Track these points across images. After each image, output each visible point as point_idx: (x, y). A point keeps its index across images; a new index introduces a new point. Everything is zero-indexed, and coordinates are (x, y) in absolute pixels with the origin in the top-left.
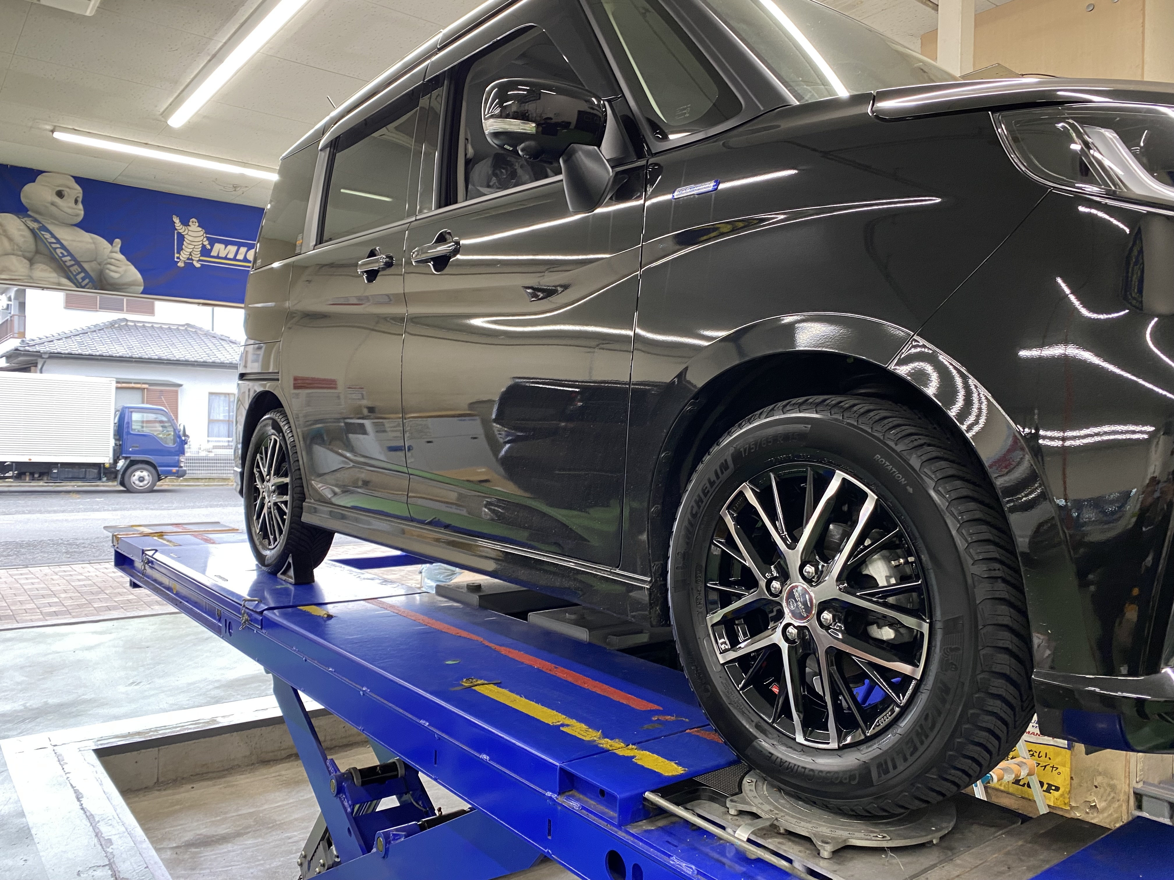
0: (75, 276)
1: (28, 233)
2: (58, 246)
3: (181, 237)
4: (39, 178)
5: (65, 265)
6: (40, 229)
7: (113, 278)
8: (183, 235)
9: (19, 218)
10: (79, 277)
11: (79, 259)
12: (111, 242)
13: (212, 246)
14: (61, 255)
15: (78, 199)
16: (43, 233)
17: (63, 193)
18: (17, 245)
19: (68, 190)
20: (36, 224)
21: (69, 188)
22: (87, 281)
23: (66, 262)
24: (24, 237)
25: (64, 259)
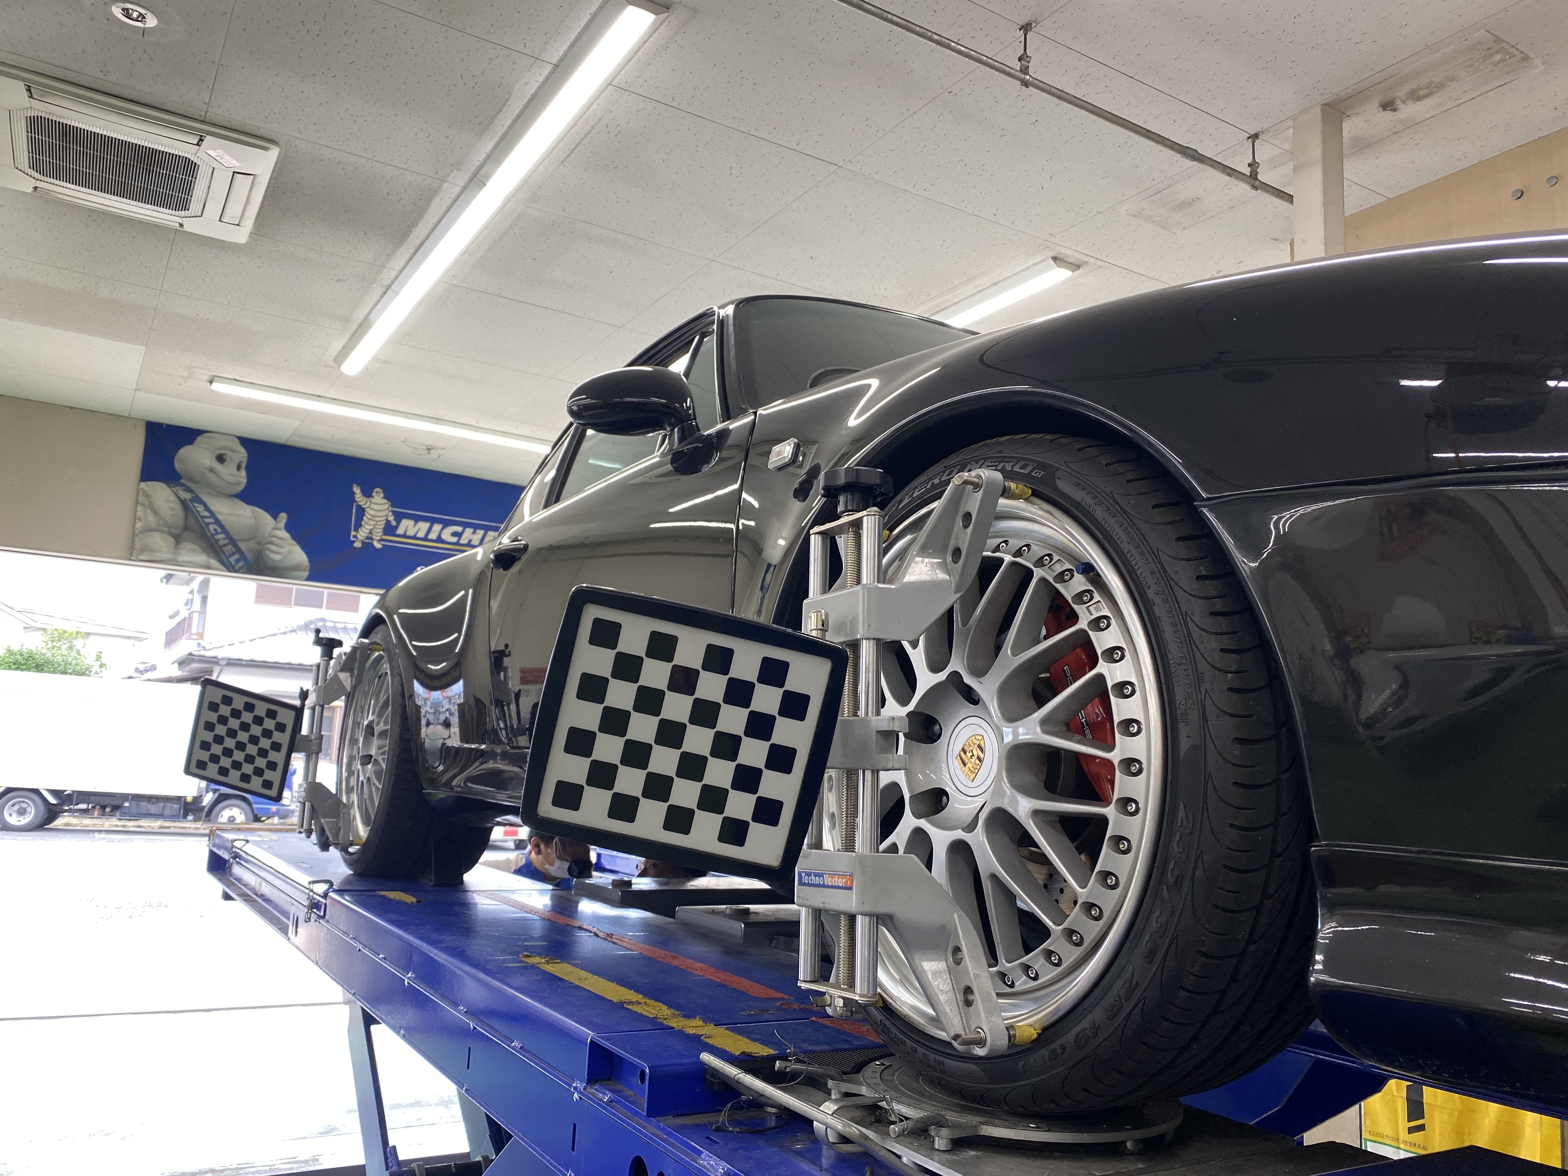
0: (228, 557)
1: (177, 505)
2: (212, 520)
3: (361, 511)
4: (199, 438)
5: (218, 545)
6: (193, 500)
7: (272, 560)
8: (364, 509)
9: (170, 487)
10: (232, 559)
11: (235, 537)
12: (275, 517)
13: (398, 521)
14: (213, 532)
15: (242, 464)
16: (196, 505)
17: (225, 457)
18: (164, 520)
19: (230, 453)
20: (188, 494)
21: (233, 451)
22: (241, 564)
23: (219, 540)
24: (172, 509)
25: (217, 537)
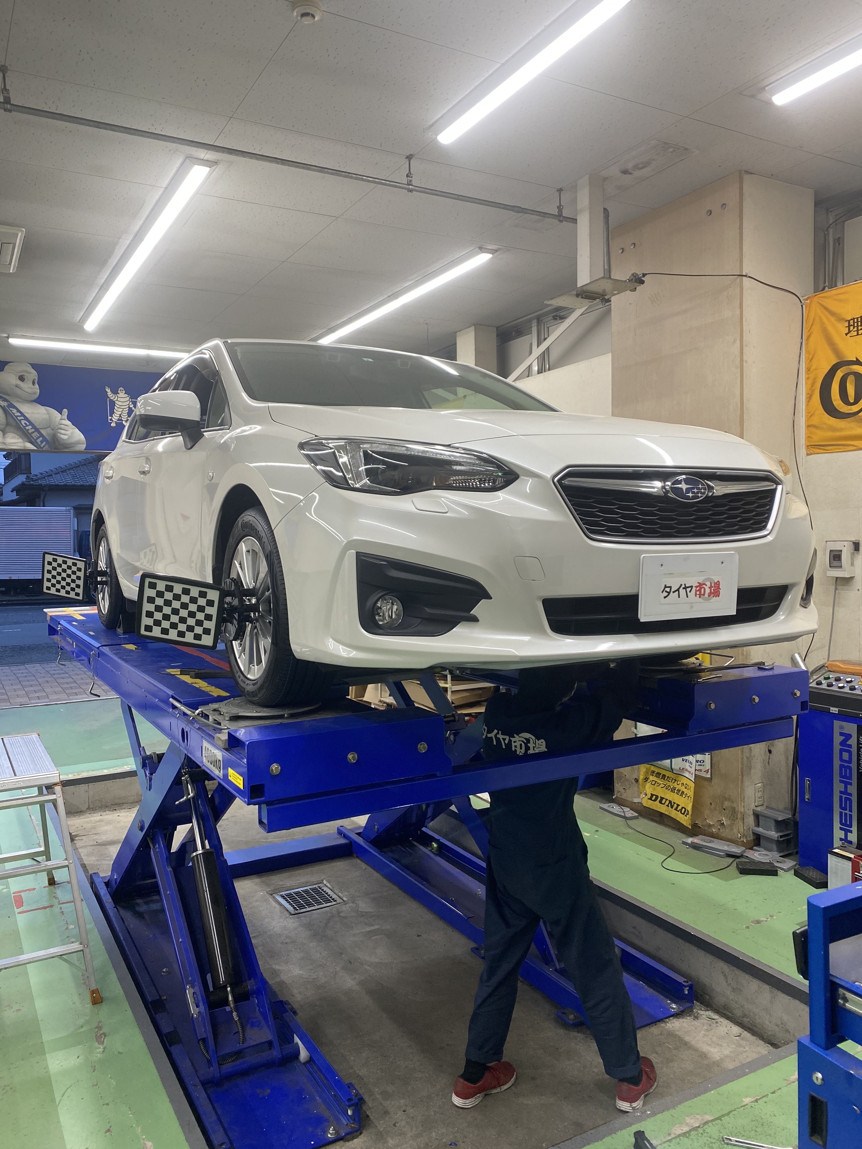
0: (36, 440)
2: (22, 418)
3: (113, 404)
4: (7, 367)
5: (29, 433)
6: (9, 406)
7: (63, 439)
8: (114, 402)
12: (60, 412)
14: (24, 425)
15: (35, 381)
16: (11, 409)
17: (24, 377)
23: (28, 430)
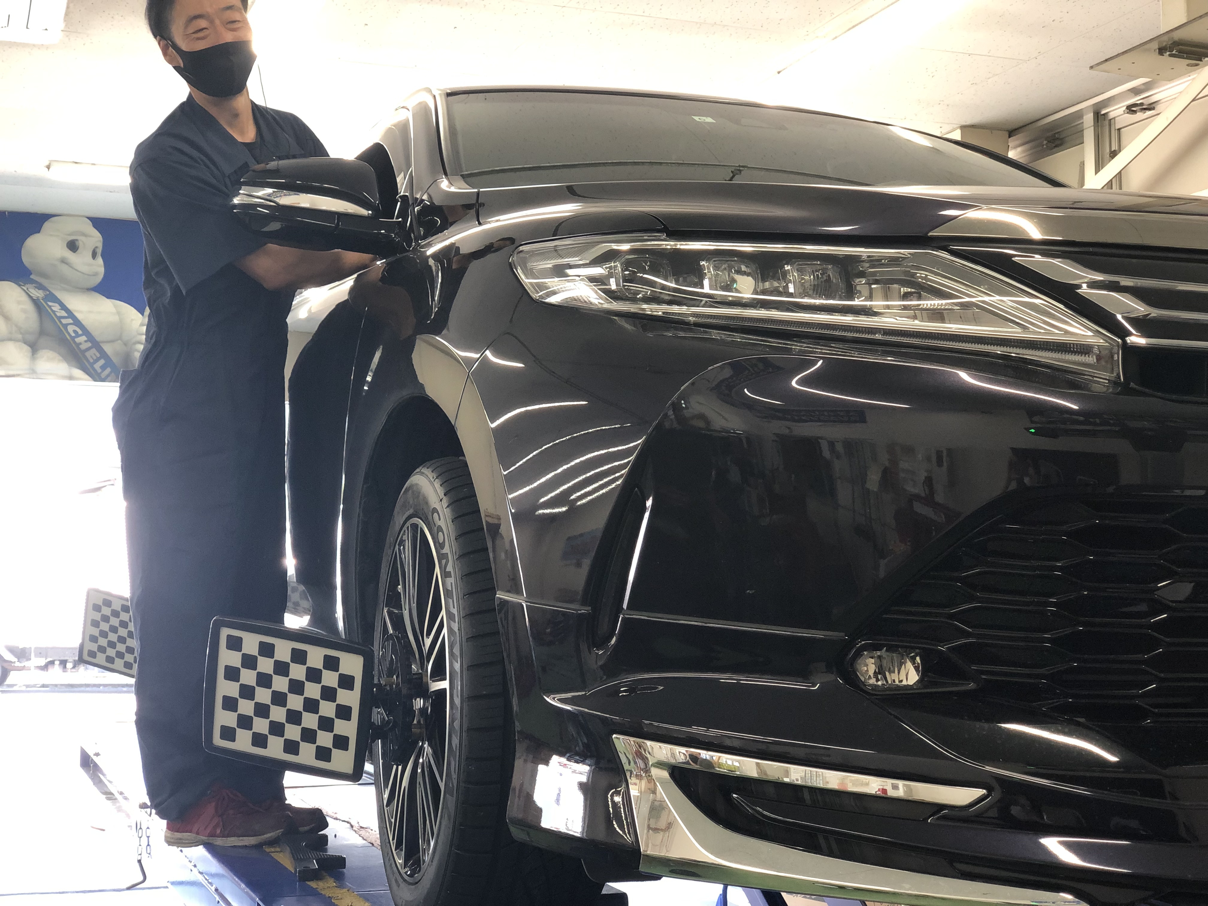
0: (92, 365)
1: (29, 306)
2: (70, 321)
4: (47, 224)
6: (46, 298)
9: (20, 285)
12: (142, 311)
15: (97, 250)
16: (50, 304)
18: (16, 326)
19: (82, 238)
20: (41, 292)
21: (86, 235)
23: (80, 344)
24: (24, 311)
25: (78, 340)
